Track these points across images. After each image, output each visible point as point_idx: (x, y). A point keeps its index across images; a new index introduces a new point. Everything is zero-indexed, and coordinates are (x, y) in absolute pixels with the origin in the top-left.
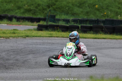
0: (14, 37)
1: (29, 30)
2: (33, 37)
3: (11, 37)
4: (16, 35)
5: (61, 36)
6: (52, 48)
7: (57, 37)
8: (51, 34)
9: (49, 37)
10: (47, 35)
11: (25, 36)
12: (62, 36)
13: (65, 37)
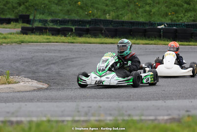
0: (7, 43)
1: (11, 34)
2: (29, 42)
3: (4, 43)
4: (8, 40)
5: (60, 41)
6: (66, 56)
7: (57, 42)
8: (48, 39)
9: (47, 42)
10: (44, 40)
11: (20, 41)
12: (62, 41)
13: (66, 43)
